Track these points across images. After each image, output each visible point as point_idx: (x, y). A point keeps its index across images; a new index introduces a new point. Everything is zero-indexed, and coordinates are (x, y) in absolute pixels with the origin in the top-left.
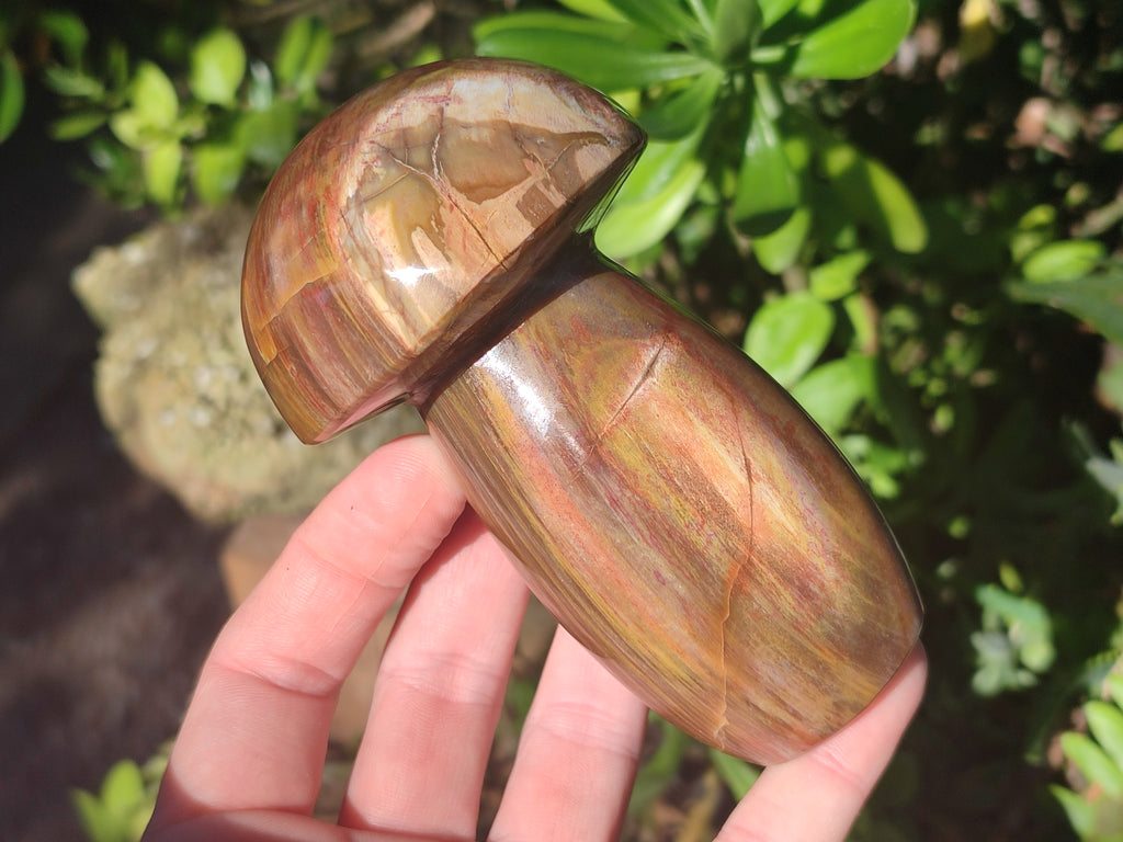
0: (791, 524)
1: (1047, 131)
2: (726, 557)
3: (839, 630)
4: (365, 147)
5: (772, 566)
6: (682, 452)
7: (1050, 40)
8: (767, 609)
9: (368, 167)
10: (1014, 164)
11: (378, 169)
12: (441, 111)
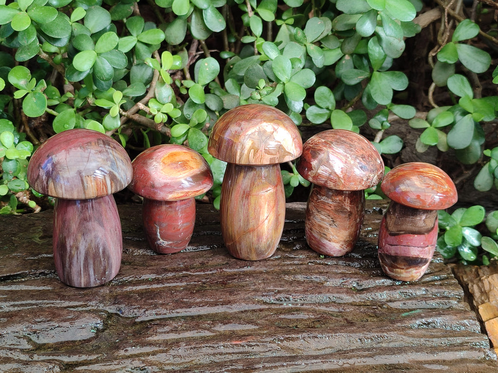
0: (266, 230)
2: (252, 226)
3: (258, 248)
4: (258, 127)
5: (257, 233)
6: (260, 207)
8: (251, 237)
9: (255, 132)
11: (256, 134)
12: (273, 132)
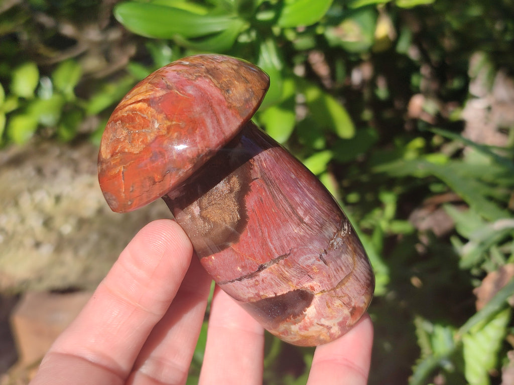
1: (423, 111)
7: (425, 70)
10: (408, 127)
